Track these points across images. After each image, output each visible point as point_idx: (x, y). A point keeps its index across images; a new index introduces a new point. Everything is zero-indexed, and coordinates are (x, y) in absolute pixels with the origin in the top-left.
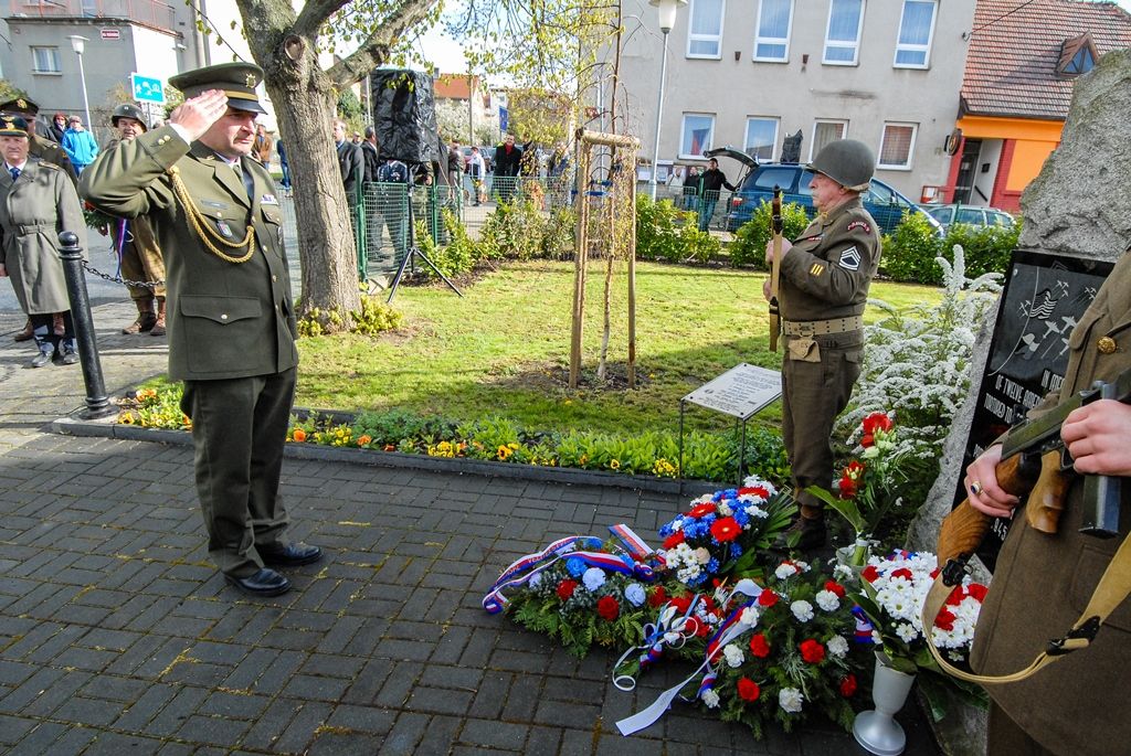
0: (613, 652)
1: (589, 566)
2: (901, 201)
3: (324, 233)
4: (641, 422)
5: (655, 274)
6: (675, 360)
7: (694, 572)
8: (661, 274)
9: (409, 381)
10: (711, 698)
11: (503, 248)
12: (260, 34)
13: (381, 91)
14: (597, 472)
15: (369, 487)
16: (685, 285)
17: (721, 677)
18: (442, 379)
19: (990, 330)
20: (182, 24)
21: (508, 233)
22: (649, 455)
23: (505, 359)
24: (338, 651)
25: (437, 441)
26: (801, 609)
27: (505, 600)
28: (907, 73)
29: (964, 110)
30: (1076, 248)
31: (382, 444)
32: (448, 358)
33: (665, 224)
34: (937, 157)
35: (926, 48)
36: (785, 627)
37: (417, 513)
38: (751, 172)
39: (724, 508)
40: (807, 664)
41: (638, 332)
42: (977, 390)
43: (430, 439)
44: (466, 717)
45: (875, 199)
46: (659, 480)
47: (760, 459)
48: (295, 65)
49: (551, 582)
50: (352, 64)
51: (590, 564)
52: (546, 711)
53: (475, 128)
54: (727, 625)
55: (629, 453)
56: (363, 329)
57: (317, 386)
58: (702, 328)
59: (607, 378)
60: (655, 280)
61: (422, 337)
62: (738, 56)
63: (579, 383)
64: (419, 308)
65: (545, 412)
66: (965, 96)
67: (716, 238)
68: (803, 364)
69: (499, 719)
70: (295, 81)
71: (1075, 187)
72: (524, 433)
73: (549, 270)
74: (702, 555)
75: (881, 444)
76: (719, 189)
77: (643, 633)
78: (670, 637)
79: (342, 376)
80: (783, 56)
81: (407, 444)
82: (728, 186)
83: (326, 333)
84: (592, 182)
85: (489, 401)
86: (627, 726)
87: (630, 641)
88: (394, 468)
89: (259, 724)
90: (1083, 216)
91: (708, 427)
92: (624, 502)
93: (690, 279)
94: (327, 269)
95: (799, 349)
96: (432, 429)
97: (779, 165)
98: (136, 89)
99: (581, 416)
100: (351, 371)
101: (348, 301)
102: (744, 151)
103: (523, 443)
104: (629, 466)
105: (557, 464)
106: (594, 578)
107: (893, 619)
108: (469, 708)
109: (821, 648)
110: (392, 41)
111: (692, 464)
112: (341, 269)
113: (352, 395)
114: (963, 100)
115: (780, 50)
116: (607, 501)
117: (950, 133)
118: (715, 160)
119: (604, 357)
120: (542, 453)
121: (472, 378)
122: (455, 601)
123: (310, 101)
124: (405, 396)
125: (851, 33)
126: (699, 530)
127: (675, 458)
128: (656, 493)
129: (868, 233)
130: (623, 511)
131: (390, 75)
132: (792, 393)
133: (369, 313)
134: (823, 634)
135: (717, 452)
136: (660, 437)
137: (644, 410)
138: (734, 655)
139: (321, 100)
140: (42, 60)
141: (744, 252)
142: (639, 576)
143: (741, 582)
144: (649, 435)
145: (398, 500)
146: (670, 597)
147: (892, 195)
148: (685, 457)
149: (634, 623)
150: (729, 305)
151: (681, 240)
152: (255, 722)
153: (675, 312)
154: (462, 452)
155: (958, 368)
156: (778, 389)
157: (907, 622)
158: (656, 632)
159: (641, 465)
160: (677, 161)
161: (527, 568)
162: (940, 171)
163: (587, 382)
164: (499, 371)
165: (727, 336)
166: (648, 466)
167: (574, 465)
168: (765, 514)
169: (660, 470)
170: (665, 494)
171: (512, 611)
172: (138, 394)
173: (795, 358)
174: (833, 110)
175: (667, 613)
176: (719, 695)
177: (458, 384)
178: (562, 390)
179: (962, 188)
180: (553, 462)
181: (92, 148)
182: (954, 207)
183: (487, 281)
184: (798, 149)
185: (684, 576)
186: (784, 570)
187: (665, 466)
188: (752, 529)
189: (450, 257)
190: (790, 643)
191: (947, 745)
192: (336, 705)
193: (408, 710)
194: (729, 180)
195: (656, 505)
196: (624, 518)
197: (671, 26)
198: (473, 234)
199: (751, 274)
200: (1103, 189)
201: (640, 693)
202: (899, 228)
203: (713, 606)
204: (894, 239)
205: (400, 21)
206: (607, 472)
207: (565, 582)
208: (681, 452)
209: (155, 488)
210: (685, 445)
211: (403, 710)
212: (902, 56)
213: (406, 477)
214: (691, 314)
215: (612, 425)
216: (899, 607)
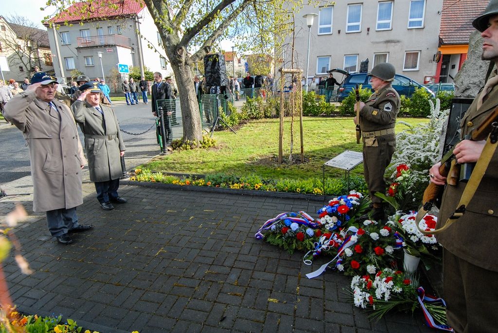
0: (303, 252)
1: (292, 222)
2: (414, 84)
3: (190, 114)
4: (307, 175)
5: (308, 121)
6: (319, 152)
7: (331, 225)
8: (311, 121)
9: (221, 164)
10: (341, 267)
11: (249, 115)
12: (169, 47)
13: (207, 62)
14: (292, 193)
15: (212, 199)
16: (321, 124)
17: (344, 260)
18: (232, 163)
19: (446, 129)
20: (133, 44)
21: (251, 109)
22: (311, 186)
23: (254, 155)
24: (209, 249)
25: (233, 184)
26: (374, 236)
27: (262, 235)
28: (414, 30)
29: (441, 43)
30: (474, 96)
31: (215, 185)
32: (234, 155)
33: (312, 101)
34: (431, 64)
35: (422, 19)
36: (368, 242)
37: (229, 207)
38: (347, 77)
39: (342, 202)
40: (377, 255)
41: (304, 143)
42: (442, 152)
43: (230, 183)
44: (254, 270)
45: (402, 84)
46: (315, 196)
47: (356, 187)
48: (181, 57)
49: (279, 228)
50: (199, 54)
51: (293, 221)
52: (280, 270)
53: (235, 71)
54: (345, 243)
55: (303, 186)
56: (204, 147)
57: (191, 167)
58: (329, 140)
59: (292, 160)
60: (310, 123)
61: (224, 149)
62: (339, 32)
63: (282, 162)
64: (221, 139)
65: (270, 173)
66: (441, 37)
67: (333, 105)
68: (371, 148)
69: (265, 271)
70: (181, 62)
71: (471, 74)
72: (263, 180)
73: (267, 122)
74: (334, 219)
75: (404, 175)
76: (334, 85)
77: (314, 245)
78: (324, 247)
79: (198, 163)
80: (359, 30)
81: (223, 185)
82: (337, 84)
83: (191, 149)
84: (285, 87)
85: (249, 170)
86: (310, 276)
87: (309, 248)
88: (219, 193)
89: (188, 270)
90: (475, 84)
91: (334, 177)
92: (303, 203)
93: (323, 122)
94: (191, 126)
95: (369, 142)
96: (231, 179)
97: (359, 73)
98: (120, 69)
99: (284, 174)
100: (201, 161)
101: (199, 136)
102: (343, 70)
103: (263, 183)
104: (304, 191)
105: (276, 191)
106: (294, 226)
107: (409, 234)
108: (254, 268)
109: (383, 250)
110: (212, 44)
111: (328, 190)
112: (196, 126)
113: (202, 169)
114: (440, 39)
115: (357, 27)
116: (296, 204)
117: (435, 54)
118: (332, 74)
119: (291, 152)
120: (270, 187)
121: (243, 162)
122: (245, 235)
123: (185, 69)
124: (220, 168)
125: (388, 16)
126: (333, 210)
127: (321, 188)
128: (315, 200)
129: (394, 97)
130: (302, 207)
131: (210, 56)
132: (367, 159)
133: (206, 141)
134: (383, 245)
135: (338, 185)
136: (315, 180)
137: (308, 171)
138: (348, 252)
139: (189, 68)
140: (88, 62)
141: (346, 109)
142: (311, 226)
143: (350, 227)
144: (311, 180)
145: (222, 203)
146: (323, 234)
147: (410, 81)
148: (325, 187)
149: (310, 242)
150: (341, 131)
151: (319, 107)
152: (186, 269)
153: (318, 135)
154: (242, 187)
155: (436, 145)
156: (361, 159)
157: (415, 235)
158: (318, 245)
159: (308, 190)
160: (315, 76)
161: (270, 224)
162: (432, 70)
163: (285, 162)
164: (252, 159)
165: (340, 143)
166: (311, 191)
167: (283, 191)
168: (358, 204)
169: (316, 192)
170: (318, 201)
171: (265, 239)
172: (136, 171)
173: (368, 145)
174: (382, 49)
175: (322, 239)
176: (344, 266)
177: (238, 164)
178: (276, 165)
179: (443, 76)
180: (275, 190)
181: (108, 90)
182: (439, 84)
183: (244, 128)
184: (367, 66)
185: (328, 227)
186: (367, 222)
187: (317, 190)
188: (354, 209)
189: (231, 120)
190: (370, 248)
191: (435, 287)
192: (211, 265)
193: (234, 268)
194: (338, 82)
195: (316, 205)
196: (302, 209)
197: (312, 24)
198: (239, 111)
199: (349, 118)
200: (481, 73)
201: (314, 266)
202: (414, 95)
203: (339, 237)
204: (411, 100)
205: (214, 37)
206: (296, 193)
207: (283, 228)
208: (324, 186)
209: (144, 200)
210: (325, 183)
211: (232, 267)
212: (411, 23)
213: (223, 196)
214: (324, 135)
215: (296, 177)
216: (411, 230)
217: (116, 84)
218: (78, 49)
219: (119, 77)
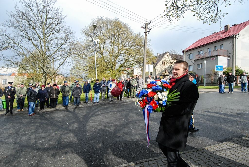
20: (230, 54)
98: (216, 68)
217: (213, 78)
218: (195, 60)
219: (216, 74)
